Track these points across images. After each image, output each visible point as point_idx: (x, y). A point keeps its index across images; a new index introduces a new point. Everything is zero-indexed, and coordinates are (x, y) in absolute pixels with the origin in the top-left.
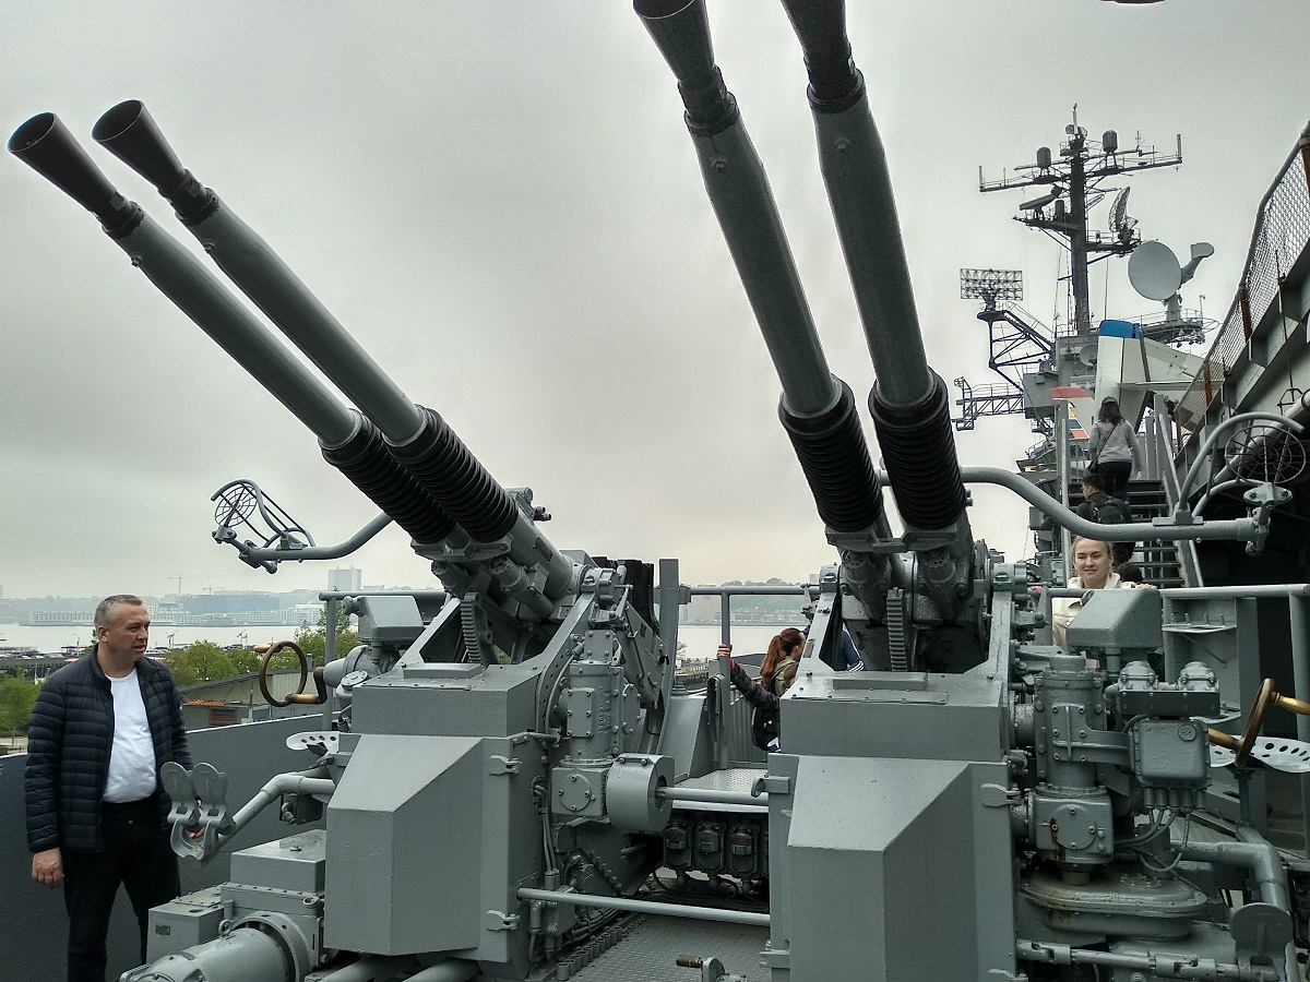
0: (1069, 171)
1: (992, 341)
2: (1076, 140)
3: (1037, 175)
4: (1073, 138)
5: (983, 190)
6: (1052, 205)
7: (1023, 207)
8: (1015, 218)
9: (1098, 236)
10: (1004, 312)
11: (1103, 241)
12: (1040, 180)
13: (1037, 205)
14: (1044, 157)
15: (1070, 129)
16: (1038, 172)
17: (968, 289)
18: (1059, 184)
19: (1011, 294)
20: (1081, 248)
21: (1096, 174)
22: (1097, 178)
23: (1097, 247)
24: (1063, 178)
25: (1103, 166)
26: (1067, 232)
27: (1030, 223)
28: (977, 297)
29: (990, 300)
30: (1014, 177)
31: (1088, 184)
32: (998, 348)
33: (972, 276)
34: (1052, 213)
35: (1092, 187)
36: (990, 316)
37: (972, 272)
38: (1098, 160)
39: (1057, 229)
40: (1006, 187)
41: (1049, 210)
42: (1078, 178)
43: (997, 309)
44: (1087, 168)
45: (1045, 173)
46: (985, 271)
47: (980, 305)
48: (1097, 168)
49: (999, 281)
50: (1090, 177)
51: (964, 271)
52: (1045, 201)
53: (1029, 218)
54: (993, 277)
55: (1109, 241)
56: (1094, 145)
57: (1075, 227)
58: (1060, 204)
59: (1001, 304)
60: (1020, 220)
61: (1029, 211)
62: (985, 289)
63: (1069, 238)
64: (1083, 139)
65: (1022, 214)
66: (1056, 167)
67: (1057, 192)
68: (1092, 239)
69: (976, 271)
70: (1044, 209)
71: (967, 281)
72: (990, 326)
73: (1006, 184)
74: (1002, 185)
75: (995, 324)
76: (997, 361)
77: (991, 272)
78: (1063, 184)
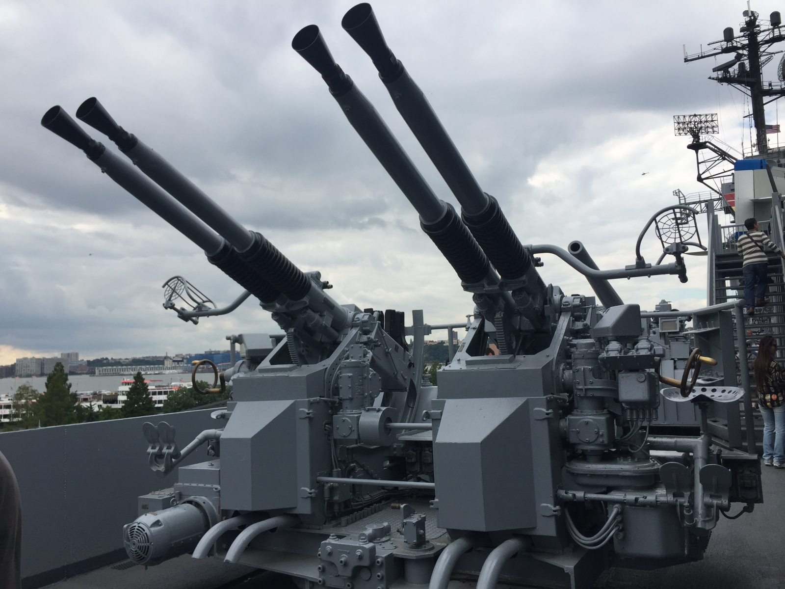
0: (746, 42)
1: (698, 163)
2: (751, 20)
3: (724, 47)
4: (748, 19)
5: (686, 60)
6: (736, 66)
7: (715, 70)
8: (710, 78)
9: (770, 85)
10: (706, 142)
11: (774, 88)
12: (726, 51)
13: (725, 68)
14: (728, 34)
15: (746, 13)
16: (724, 45)
17: (679, 129)
18: (741, 52)
19: (710, 130)
20: (759, 94)
21: (766, 42)
22: (767, 45)
23: (770, 92)
24: (743, 47)
25: (771, 36)
26: (747, 84)
27: (721, 80)
28: (686, 134)
29: (696, 136)
30: (708, 50)
31: (762, 50)
32: (703, 168)
33: (682, 119)
34: (736, 72)
35: (764, 52)
36: (697, 146)
38: (767, 32)
39: (740, 83)
40: (702, 57)
41: (734, 70)
42: (754, 46)
43: (701, 141)
44: (760, 38)
45: (730, 45)
46: (690, 116)
47: (689, 139)
48: (767, 38)
49: (701, 122)
50: (763, 44)
51: (676, 117)
52: (731, 64)
53: (720, 77)
54: (697, 119)
55: (779, 88)
56: (764, 22)
57: (753, 80)
58: (742, 66)
59: (703, 138)
60: (713, 79)
61: (719, 73)
62: (691, 128)
63: (749, 88)
64: (755, 19)
65: (715, 75)
66: (738, 40)
67: (739, 57)
68: (766, 87)
69: (684, 116)
70: (731, 70)
71: (679, 123)
72: (697, 153)
73: (703, 55)
74: (700, 56)
75: (700, 151)
76: (703, 176)
77: (695, 115)
78: (743, 51)
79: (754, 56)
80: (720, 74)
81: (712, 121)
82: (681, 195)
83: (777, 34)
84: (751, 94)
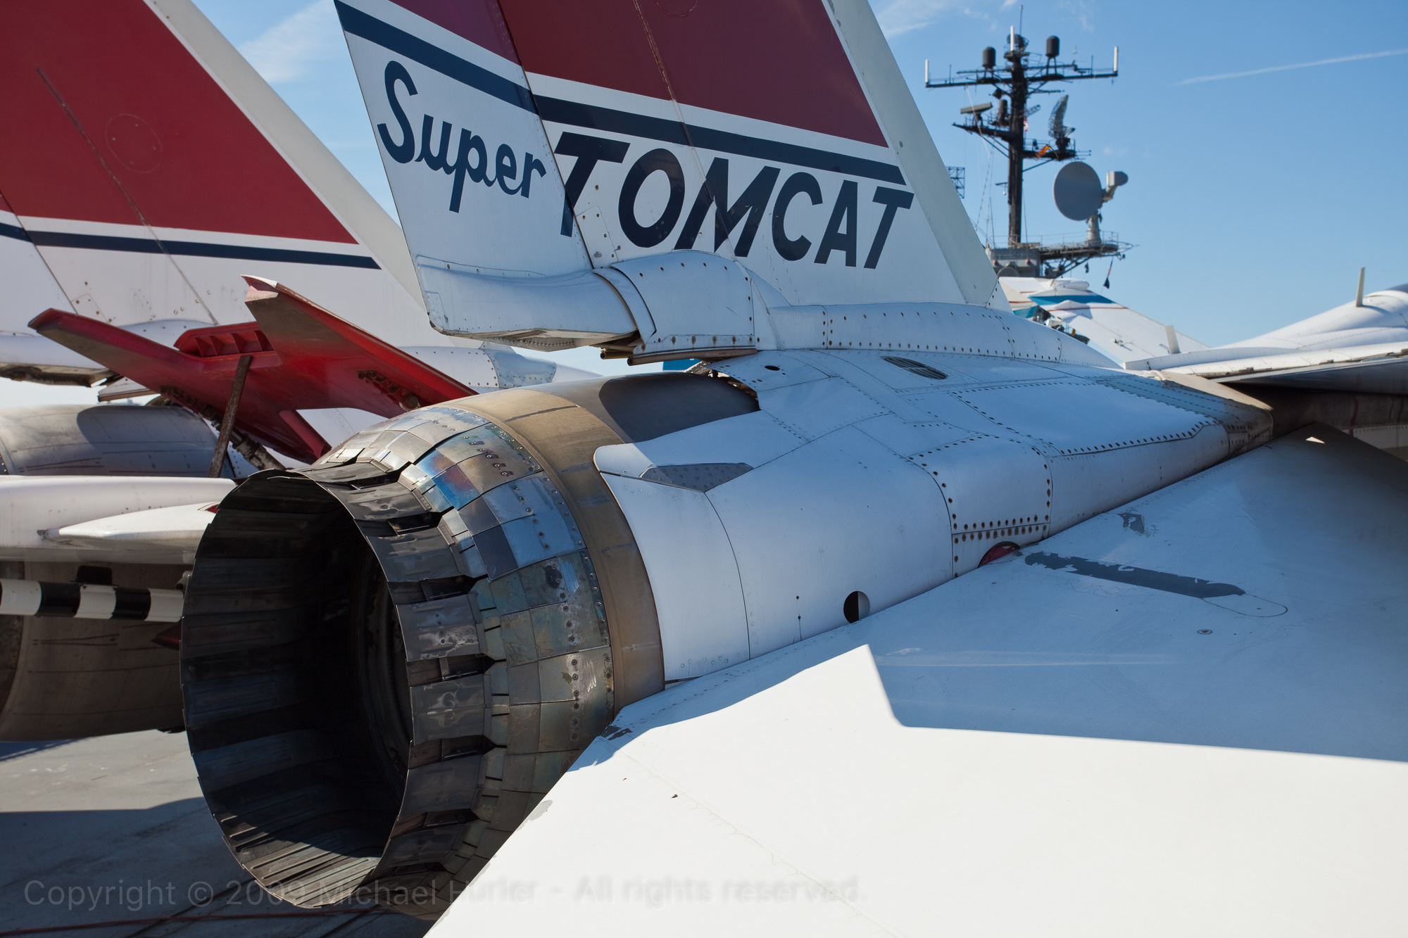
0: (1011, 75)
3: (982, 74)
5: (928, 85)
7: (963, 111)
8: (954, 125)
9: (1035, 144)
11: (1040, 148)
12: (984, 81)
13: (978, 112)
14: (990, 55)
18: (1001, 86)
20: (1018, 153)
21: (1038, 79)
22: (1039, 83)
23: (1031, 155)
25: (1045, 73)
26: (1004, 136)
27: (969, 129)
31: (1031, 88)
34: (993, 119)
35: (1034, 90)
39: (994, 135)
40: (951, 85)
42: (1019, 83)
44: (1029, 74)
45: (989, 75)
48: (1039, 74)
50: (1032, 82)
52: (985, 107)
53: (968, 124)
56: (1036, 56)
60: (960, 126)
61: (968, 116)
63: (1006, 144)
64: (1025, 46)
65: (961, 121)
68: (1030, 148)
70: (984, 115)
73: (952, 82)
74: (948, 82)
78: (1006, 88)
79: (1020, 96)
80: (969, 120)
81: (957, 178)
83: (1052, 71)
84: (1007, 153)
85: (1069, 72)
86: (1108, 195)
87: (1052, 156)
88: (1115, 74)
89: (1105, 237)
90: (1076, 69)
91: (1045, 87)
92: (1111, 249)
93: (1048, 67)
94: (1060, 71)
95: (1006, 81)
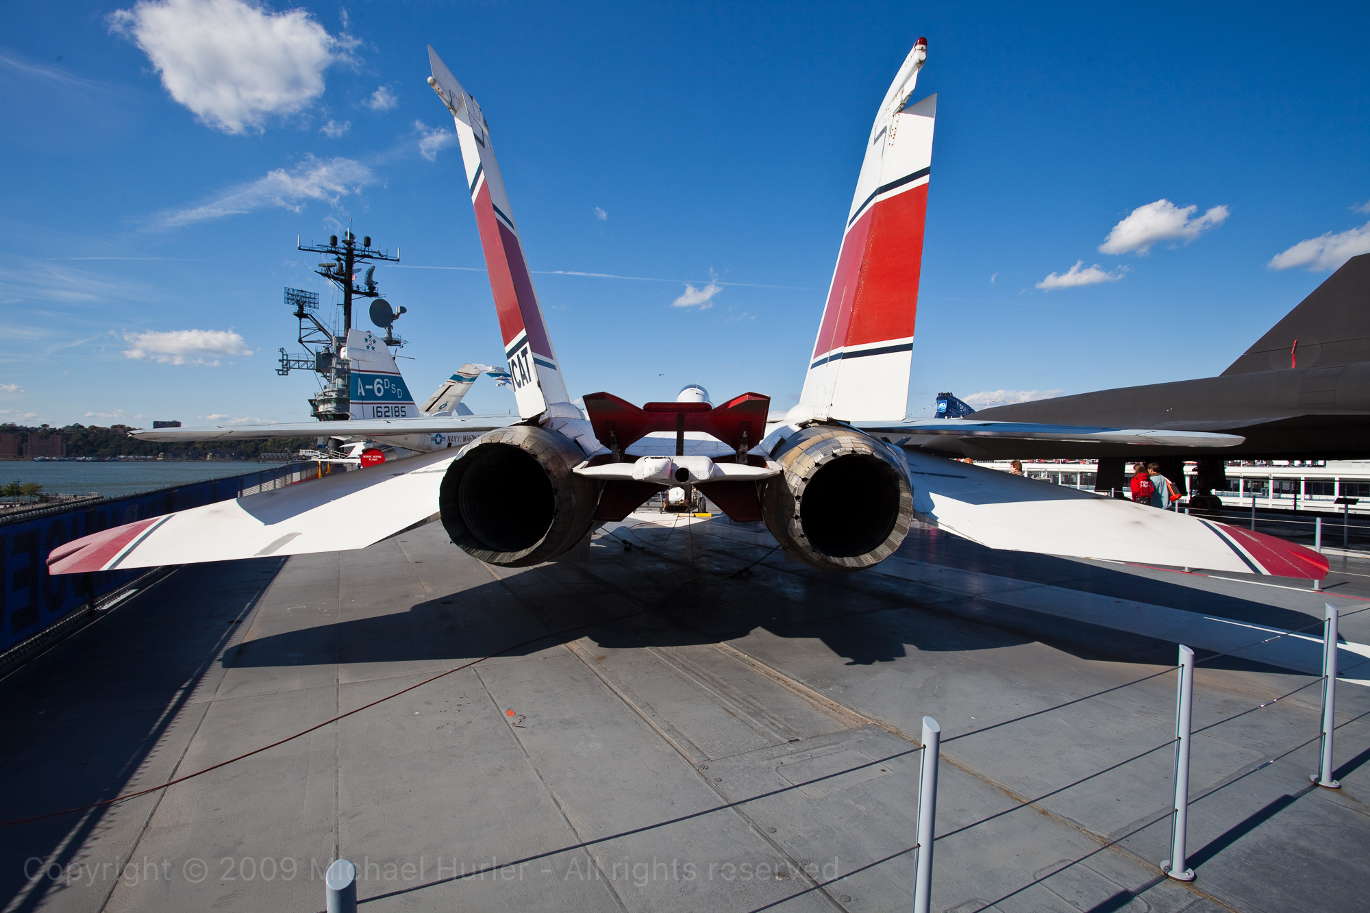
0: (346, 251)
1: (301, 329)
2: (350, 238)
3: (329, 249)
4: (348, 237)
5: (299, 249)
6: (336, 266)
7: (319, 267)
8: (316, 270)
9: (358, 287)
10: (308, 314)
11: (361, 289)
12: (330, 252)
13: (329, 267)
14: (334, 240)
15: (347, 233)
16: (330, 247)
17: (288, 299)
18: (340, 256)
19: (312, 305)
20: (349, 291)
21: (359, 256)
22: (359, 258)
23: (357, 292)
25: (363, 253)
26: (342, 281)
27: (323, 275)
28: (293, 304)
29: (301, 308)
30: (317, 246)
31: (355, 259)
32: (304, 333)
33: (291, 291)
34: (335, 271)
35: (356, 262)
36: (300, 315)
37: (291, 290)
38: (361, 250)
39: (337, 279)
42: (350, 256)
43: (304, 312)
44: (355, 252)
45: (334, 248)
46: (299, 290)
47: (295, 308)
48: (360, 254)
49: (306, 297)
50: (356, 256)
51: (287, 288)
52: (332, 264)
53: (323, 272)
54: (303, 294)
56: (359, 244)
57: (347, 280)
58: (340, 267)
59: (306, 310)
60: (318, 272)
61: (323, 268)
62: (298, 300)
63: (343, 285)
64: (353, 239)
66: (340, 247)
67: (339, 260)
68: (355, 289)
69: (293, 290)
70: (332, 269)
71: (288, 294)
72: (300, 320)
73: (313, 249)
74: (311, 249)
75: (303, 319)
76: (303, 340)
77: (302, 291)
78: (342, 257)
79: (350, 263)
80: (323, 270)
81: (315, 298)
82: (285, 353)
83: (367, 253)
84: (343, 289)
85: (375, 255)
86: (397, 317)
87: (366, 294)
88: (398, 260)
89: (394, 337)
90: (380, 255)
91: (363, 260)
92: (397, 342)
93: (364, 251)
94: (371, 254)
95: (343, 254)
